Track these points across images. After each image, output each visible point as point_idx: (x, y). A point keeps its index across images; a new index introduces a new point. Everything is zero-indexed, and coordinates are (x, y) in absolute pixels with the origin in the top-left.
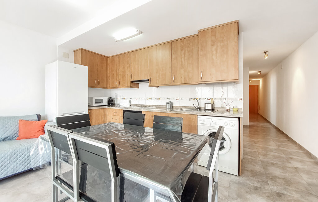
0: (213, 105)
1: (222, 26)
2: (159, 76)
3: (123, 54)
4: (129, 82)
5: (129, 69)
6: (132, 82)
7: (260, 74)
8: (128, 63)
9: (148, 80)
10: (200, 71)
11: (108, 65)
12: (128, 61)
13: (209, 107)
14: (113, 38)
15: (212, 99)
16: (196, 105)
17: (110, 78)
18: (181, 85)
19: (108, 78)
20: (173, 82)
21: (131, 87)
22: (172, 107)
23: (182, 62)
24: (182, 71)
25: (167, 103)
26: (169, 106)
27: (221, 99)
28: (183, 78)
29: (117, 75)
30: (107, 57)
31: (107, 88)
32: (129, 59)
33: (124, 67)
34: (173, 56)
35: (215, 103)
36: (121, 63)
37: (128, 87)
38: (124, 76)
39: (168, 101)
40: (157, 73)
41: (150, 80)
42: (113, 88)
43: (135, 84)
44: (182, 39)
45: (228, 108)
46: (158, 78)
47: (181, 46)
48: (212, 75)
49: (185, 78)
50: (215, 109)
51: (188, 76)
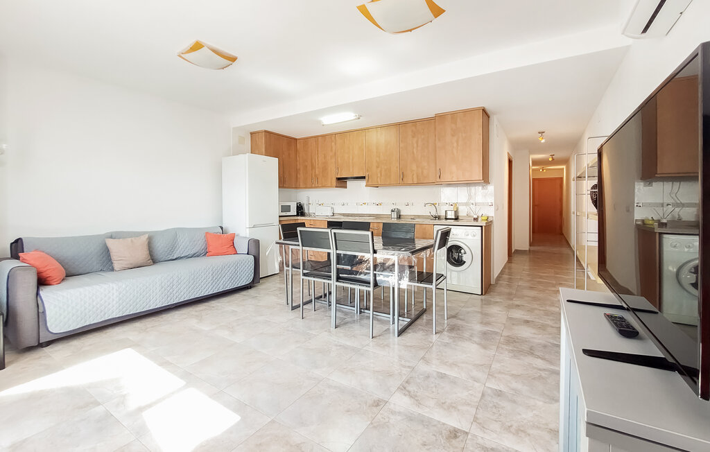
0: (456, 212)
1: (466, 112)
2: (381, 172)
3: (323, 136)
4: (335, 180)
5: (333, 160)
6: (339, 179)
7: (553, 159)
8: (332, 150)
9: (364, 178)
10: (438, 169)
11: (296, 150)
12: (332, 148)
13: (451, 215)
14: (320, 122)
15: (456, 204)
16: (434, 213)
17: (301, 172)
18: (413, 184)
19: (297, 171)
20: (402, 180)
21: (336, 187)
22: (399, 217)
23: (413, 153)
24: (414, 167)
25: (392, 211)
26: (394, 215)
27: (466, 204)
28: (415, 177)
29: (313, 167)
30: (296, 139)
31: (296, 188)
32: (333, 144)
33: (325, 157)
34: (402, 145)
35: (459, 210)
36: (319, 149)
37: (331, 186)
38: (325, 169)
39: (393, 207)
40: (377, 167)
41: (367, 178)
42: (306, 188)
43: (342, 181)
44: (414, 122)
45: (475, 217)
46: (379, 175)
47: (412, 131)
48: (452, 173)
49: (417, 176)
50: (460, 218)
51: (422, 173)
